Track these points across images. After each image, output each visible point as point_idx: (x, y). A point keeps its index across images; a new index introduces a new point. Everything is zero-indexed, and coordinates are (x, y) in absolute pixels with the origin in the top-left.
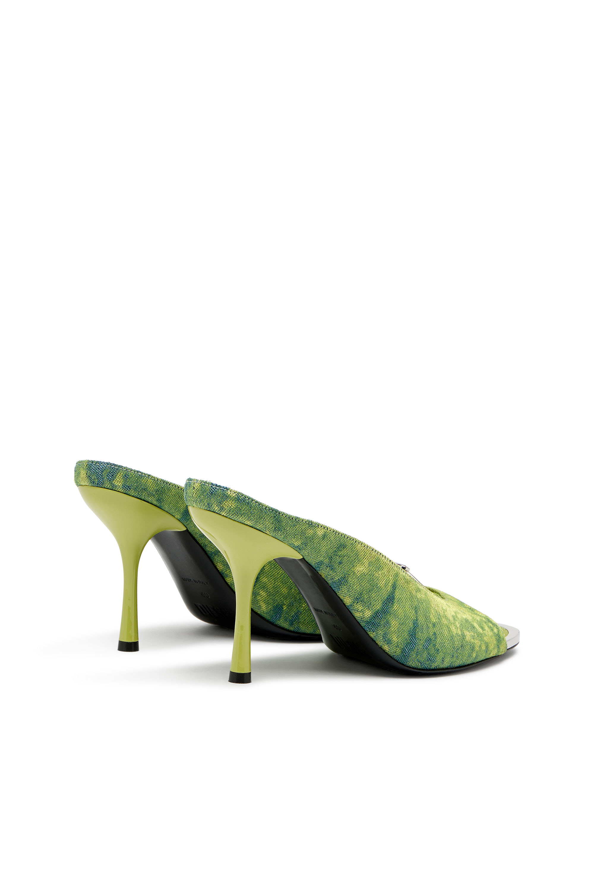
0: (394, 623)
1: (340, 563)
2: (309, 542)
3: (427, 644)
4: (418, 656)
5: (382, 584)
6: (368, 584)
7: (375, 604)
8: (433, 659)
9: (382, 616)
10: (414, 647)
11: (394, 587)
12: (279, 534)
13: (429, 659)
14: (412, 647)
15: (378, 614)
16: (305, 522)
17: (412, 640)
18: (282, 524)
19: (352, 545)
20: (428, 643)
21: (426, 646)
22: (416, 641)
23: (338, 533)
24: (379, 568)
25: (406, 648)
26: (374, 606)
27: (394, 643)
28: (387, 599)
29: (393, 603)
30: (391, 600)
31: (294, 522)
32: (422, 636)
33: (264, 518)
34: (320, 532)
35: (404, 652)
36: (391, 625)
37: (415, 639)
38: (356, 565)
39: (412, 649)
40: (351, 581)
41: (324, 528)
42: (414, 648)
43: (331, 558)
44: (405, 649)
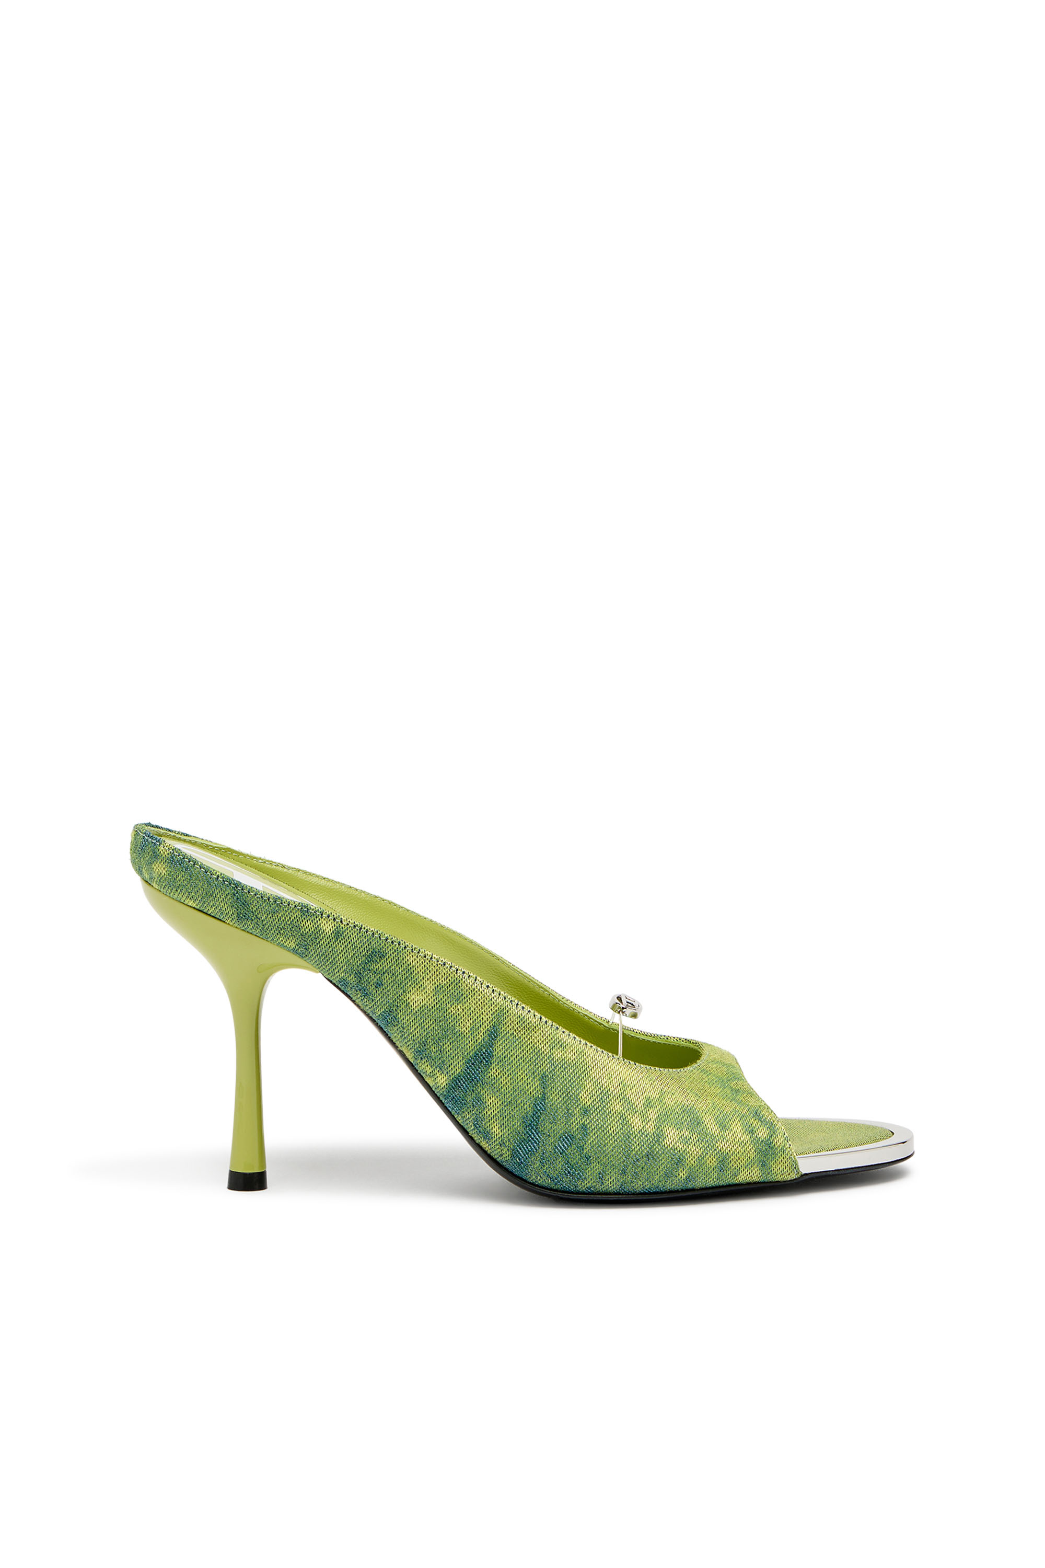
0: (492, 1102)
1: (378, 985)
2: (311, 944)
3: (564, 1145)
4: (544, 1166)
5: (465, 1026)
6: (435, 1026)
7: (452, 1064)
8: (578, 1174)
9: (467, 1086)
10: (534, 1147)
11: (493, 1034)
12: (250, 925)
13: (569, 1172)
14: (532, 1149)
15: (460, 1082)
16: (293, 906)
17: (530, 1135)
18: (251, 908)
19: (396, 953)
20: (566, 1143)
21: (561, 1147)
22: (539, 1137)
23: (365, 930)
24: (459, 998)
25: (520, 1149)
26: (449, 1066)
27: (495, 1139)
28: (476, 1057)
29: (488, 1064)
30: (484, 1058)
31: (273, 906)
32: (552, 1129)
33: (216, 896)
34: (328, 927)
35: (518, 1157)
36: (487, 1105)
37: (537, 1134)
38: (409, 990)
39: (531, 1152)
40: (403, 1019)
41: (334, 919)
42: (536, 1149)
43: (359, 975)
44: (518, 1151)
